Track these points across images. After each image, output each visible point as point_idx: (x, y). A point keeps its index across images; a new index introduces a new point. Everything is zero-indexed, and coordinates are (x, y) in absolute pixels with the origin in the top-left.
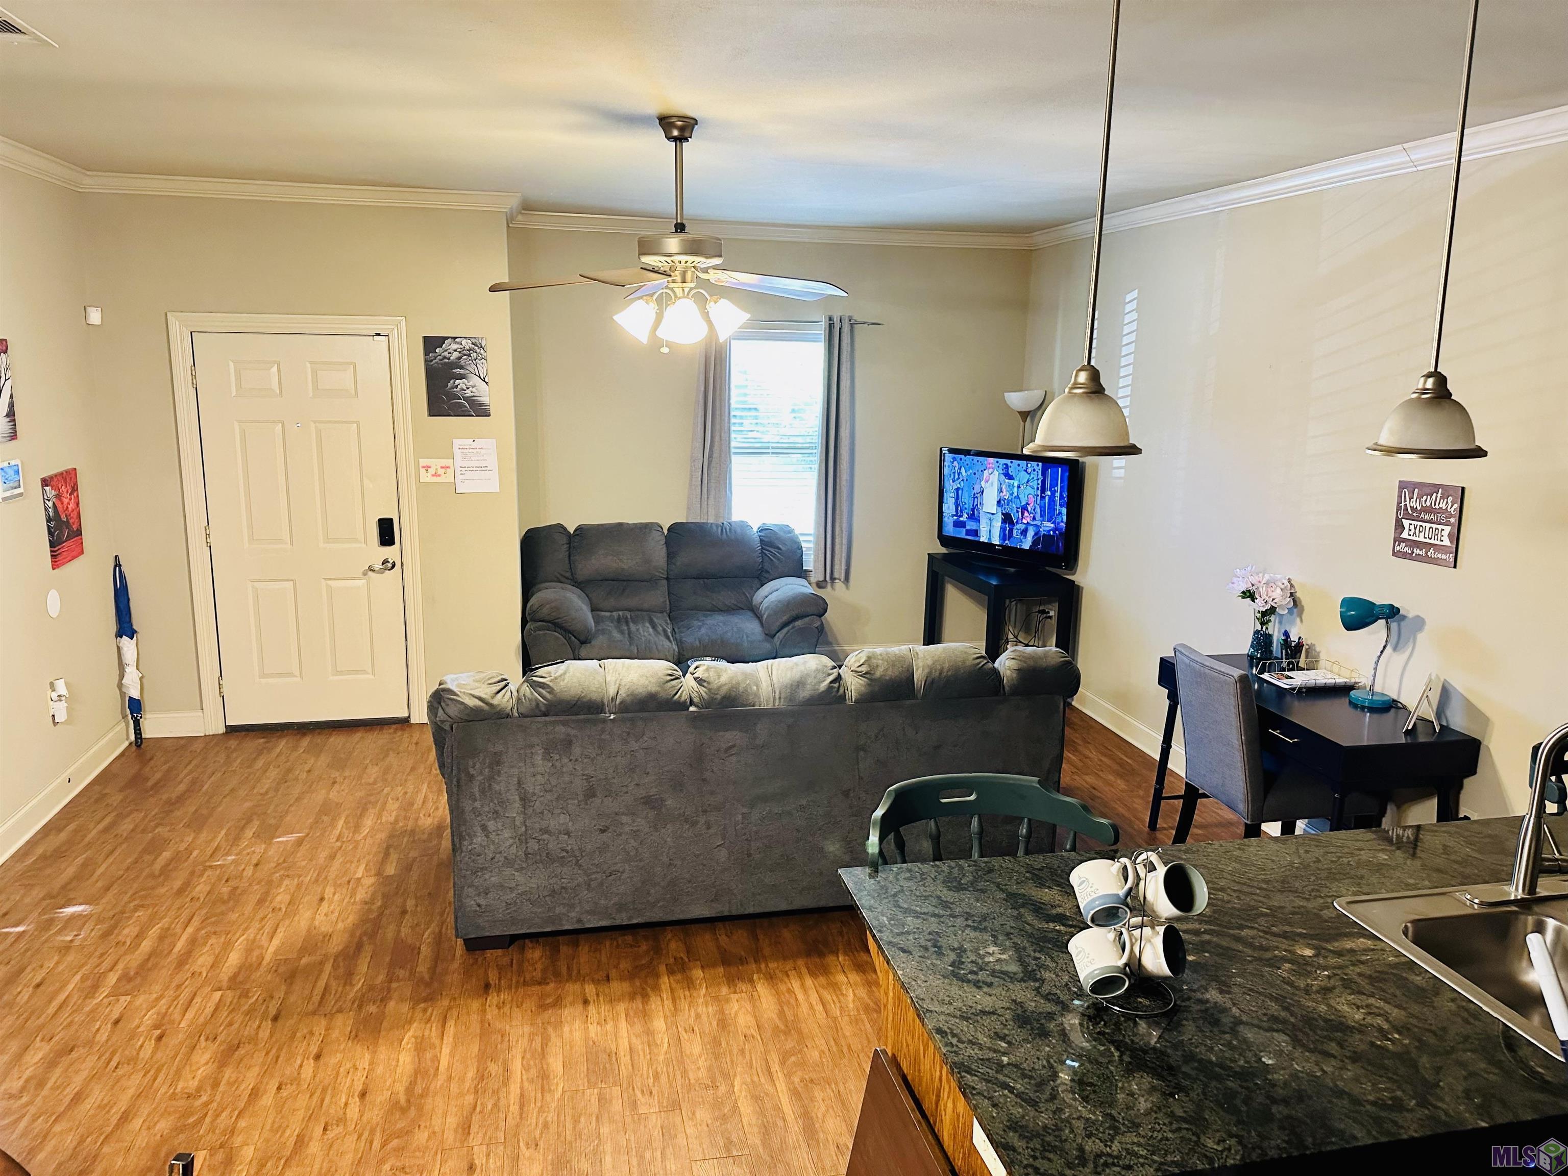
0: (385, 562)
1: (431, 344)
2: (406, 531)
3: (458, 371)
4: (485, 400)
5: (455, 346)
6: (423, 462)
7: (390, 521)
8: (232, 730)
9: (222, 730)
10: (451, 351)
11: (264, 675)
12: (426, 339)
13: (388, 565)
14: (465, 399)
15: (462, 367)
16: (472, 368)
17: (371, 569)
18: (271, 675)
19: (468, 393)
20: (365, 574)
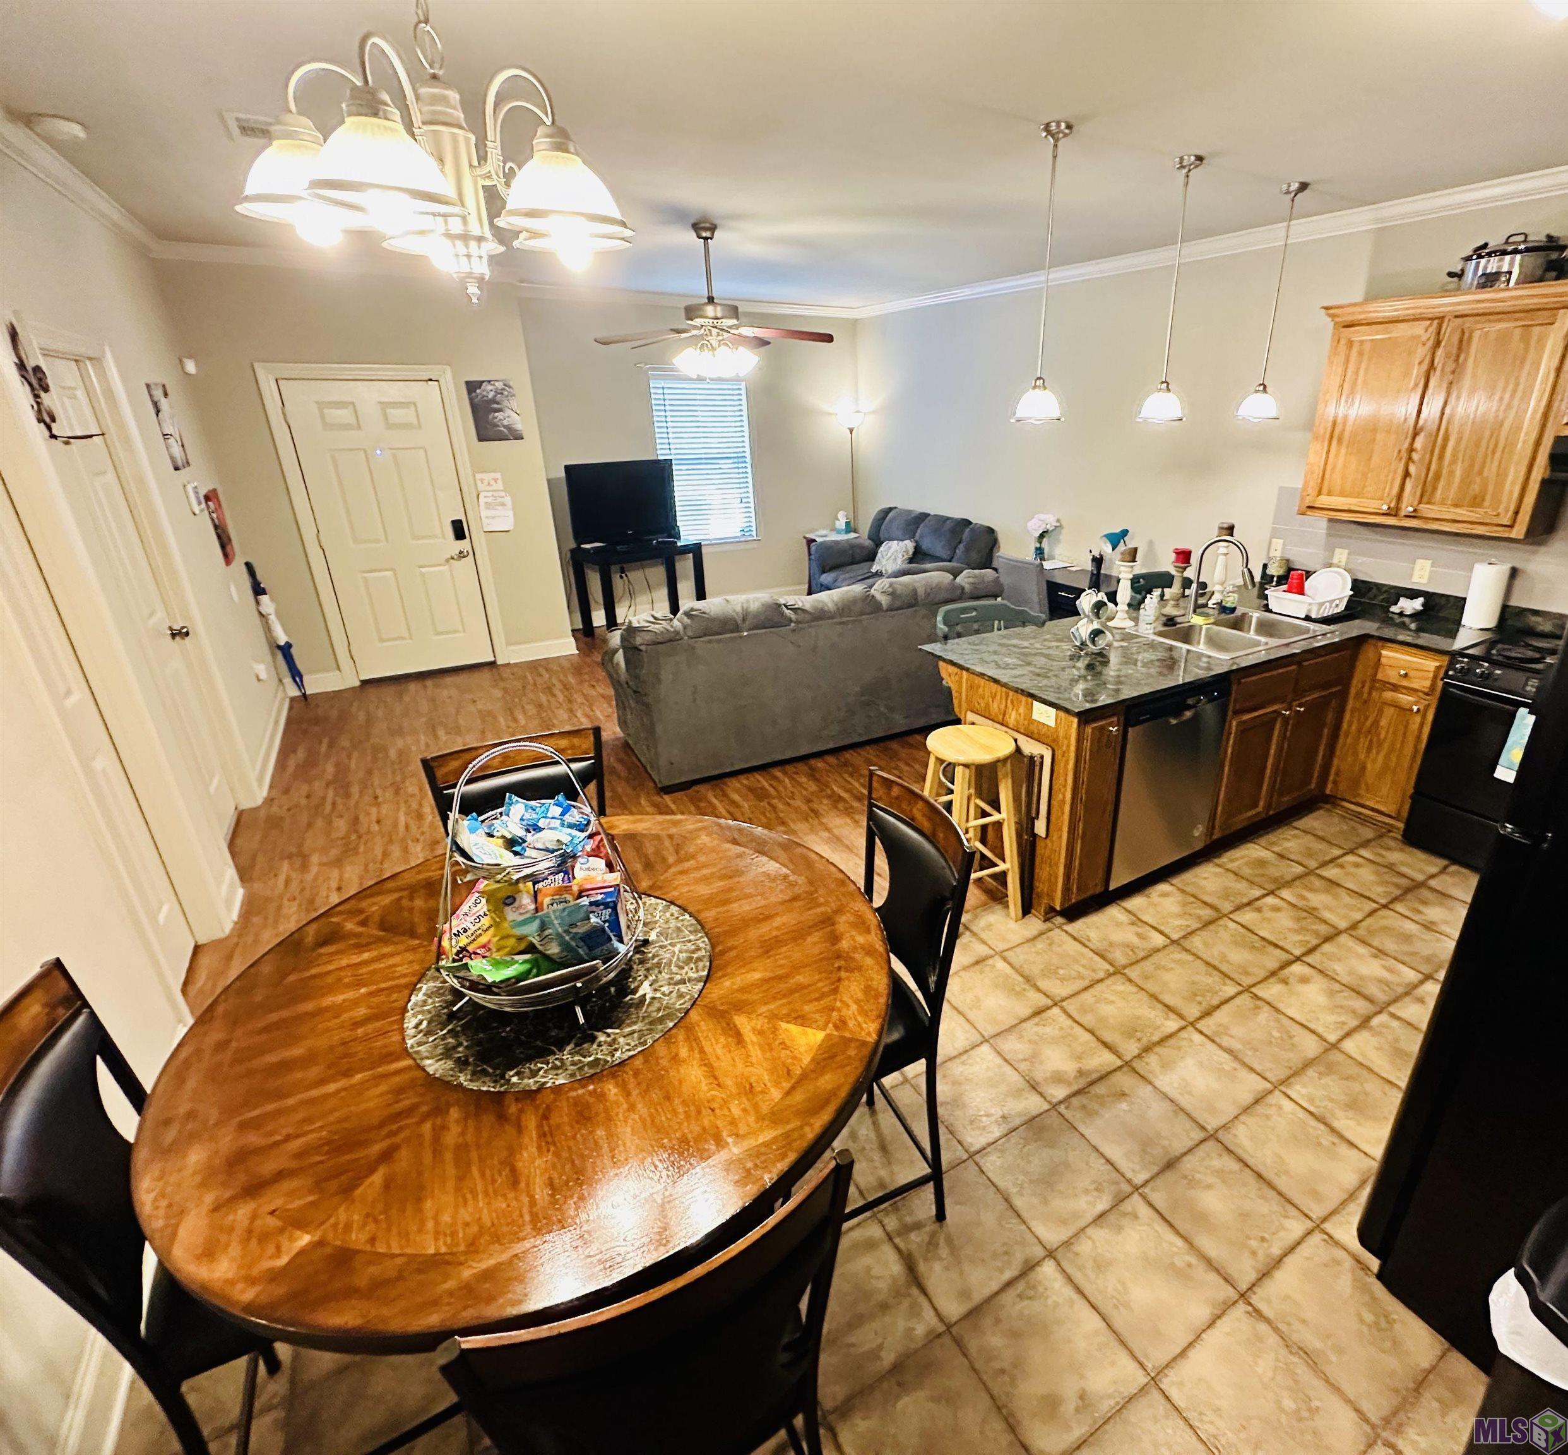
0: (461, 552)
1: (472, 387)
2: (474, 528)
3: (495, 406)
4: (519, 427)
5: (490, 387)
6: (478, 476)
7: (460, 521)
8: (365, 683)
9: (358, 684)
10: (488, 391)
11: (382, 640)
12: (468, 383)
13: (462, 555)
14: (505, 427)
15: (498, 403)
16: (506, 403)
17: (452, 558)
18: (388, 640)
19: (505, 423)
20: (447, 561)
